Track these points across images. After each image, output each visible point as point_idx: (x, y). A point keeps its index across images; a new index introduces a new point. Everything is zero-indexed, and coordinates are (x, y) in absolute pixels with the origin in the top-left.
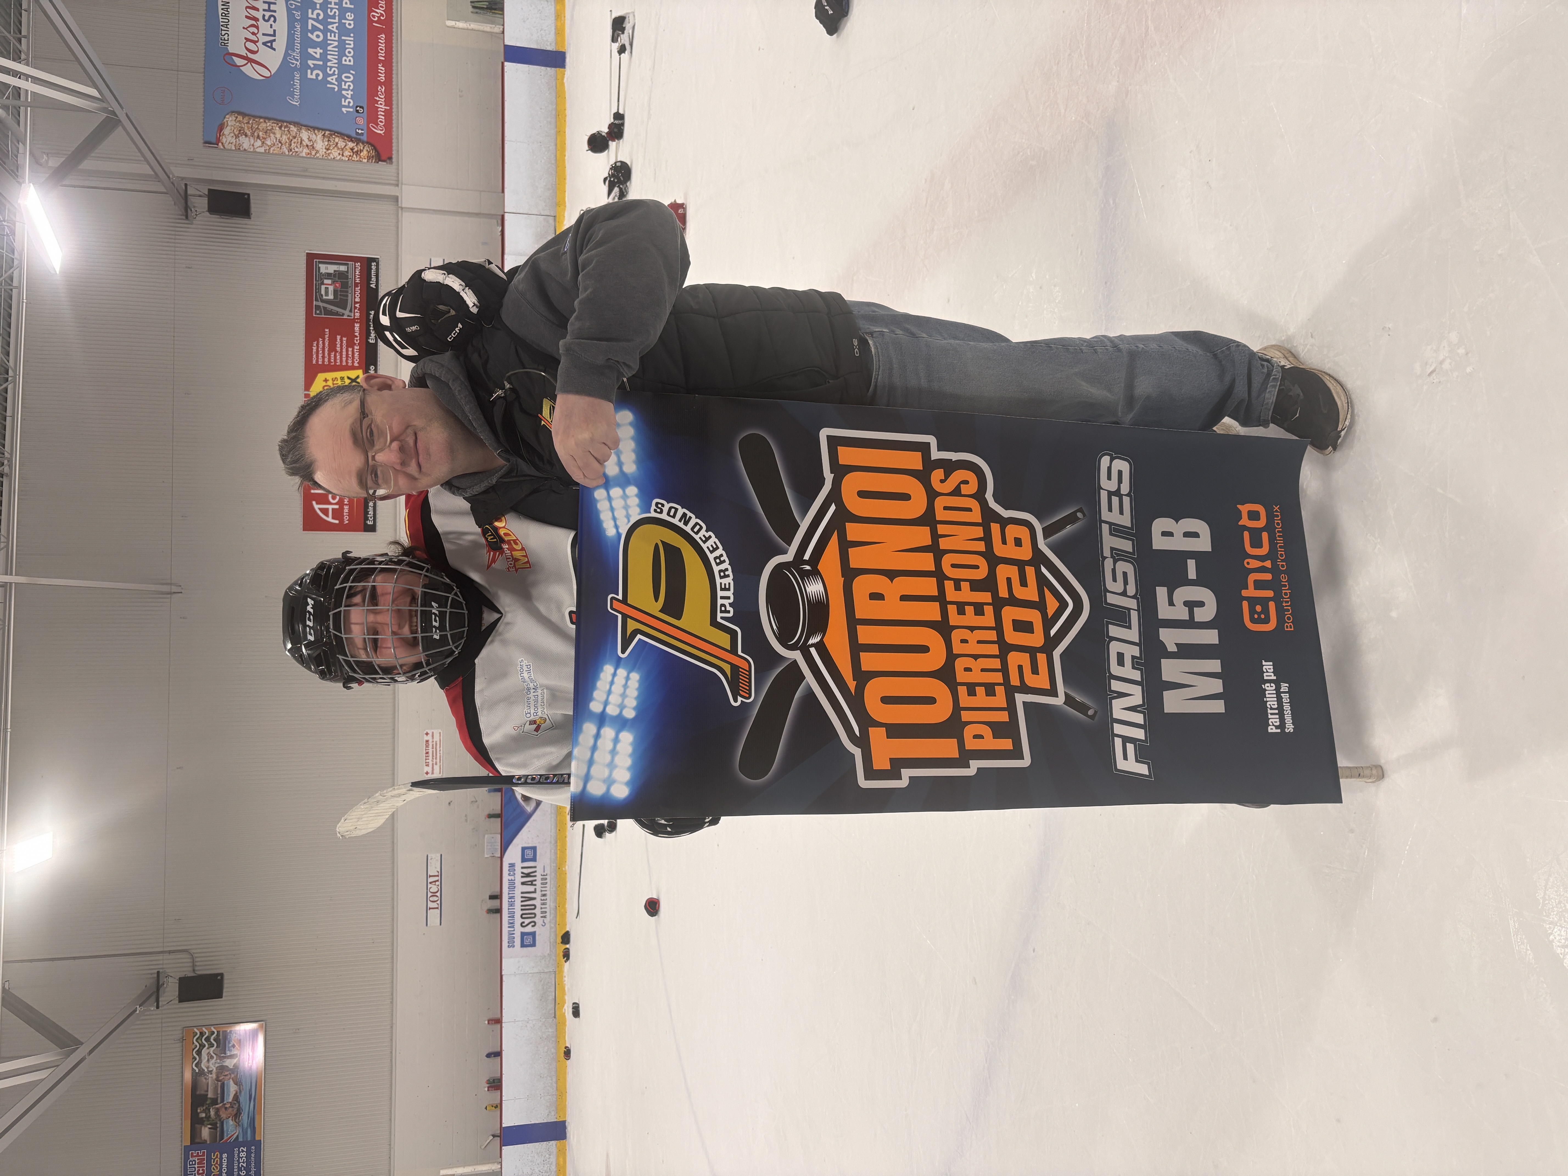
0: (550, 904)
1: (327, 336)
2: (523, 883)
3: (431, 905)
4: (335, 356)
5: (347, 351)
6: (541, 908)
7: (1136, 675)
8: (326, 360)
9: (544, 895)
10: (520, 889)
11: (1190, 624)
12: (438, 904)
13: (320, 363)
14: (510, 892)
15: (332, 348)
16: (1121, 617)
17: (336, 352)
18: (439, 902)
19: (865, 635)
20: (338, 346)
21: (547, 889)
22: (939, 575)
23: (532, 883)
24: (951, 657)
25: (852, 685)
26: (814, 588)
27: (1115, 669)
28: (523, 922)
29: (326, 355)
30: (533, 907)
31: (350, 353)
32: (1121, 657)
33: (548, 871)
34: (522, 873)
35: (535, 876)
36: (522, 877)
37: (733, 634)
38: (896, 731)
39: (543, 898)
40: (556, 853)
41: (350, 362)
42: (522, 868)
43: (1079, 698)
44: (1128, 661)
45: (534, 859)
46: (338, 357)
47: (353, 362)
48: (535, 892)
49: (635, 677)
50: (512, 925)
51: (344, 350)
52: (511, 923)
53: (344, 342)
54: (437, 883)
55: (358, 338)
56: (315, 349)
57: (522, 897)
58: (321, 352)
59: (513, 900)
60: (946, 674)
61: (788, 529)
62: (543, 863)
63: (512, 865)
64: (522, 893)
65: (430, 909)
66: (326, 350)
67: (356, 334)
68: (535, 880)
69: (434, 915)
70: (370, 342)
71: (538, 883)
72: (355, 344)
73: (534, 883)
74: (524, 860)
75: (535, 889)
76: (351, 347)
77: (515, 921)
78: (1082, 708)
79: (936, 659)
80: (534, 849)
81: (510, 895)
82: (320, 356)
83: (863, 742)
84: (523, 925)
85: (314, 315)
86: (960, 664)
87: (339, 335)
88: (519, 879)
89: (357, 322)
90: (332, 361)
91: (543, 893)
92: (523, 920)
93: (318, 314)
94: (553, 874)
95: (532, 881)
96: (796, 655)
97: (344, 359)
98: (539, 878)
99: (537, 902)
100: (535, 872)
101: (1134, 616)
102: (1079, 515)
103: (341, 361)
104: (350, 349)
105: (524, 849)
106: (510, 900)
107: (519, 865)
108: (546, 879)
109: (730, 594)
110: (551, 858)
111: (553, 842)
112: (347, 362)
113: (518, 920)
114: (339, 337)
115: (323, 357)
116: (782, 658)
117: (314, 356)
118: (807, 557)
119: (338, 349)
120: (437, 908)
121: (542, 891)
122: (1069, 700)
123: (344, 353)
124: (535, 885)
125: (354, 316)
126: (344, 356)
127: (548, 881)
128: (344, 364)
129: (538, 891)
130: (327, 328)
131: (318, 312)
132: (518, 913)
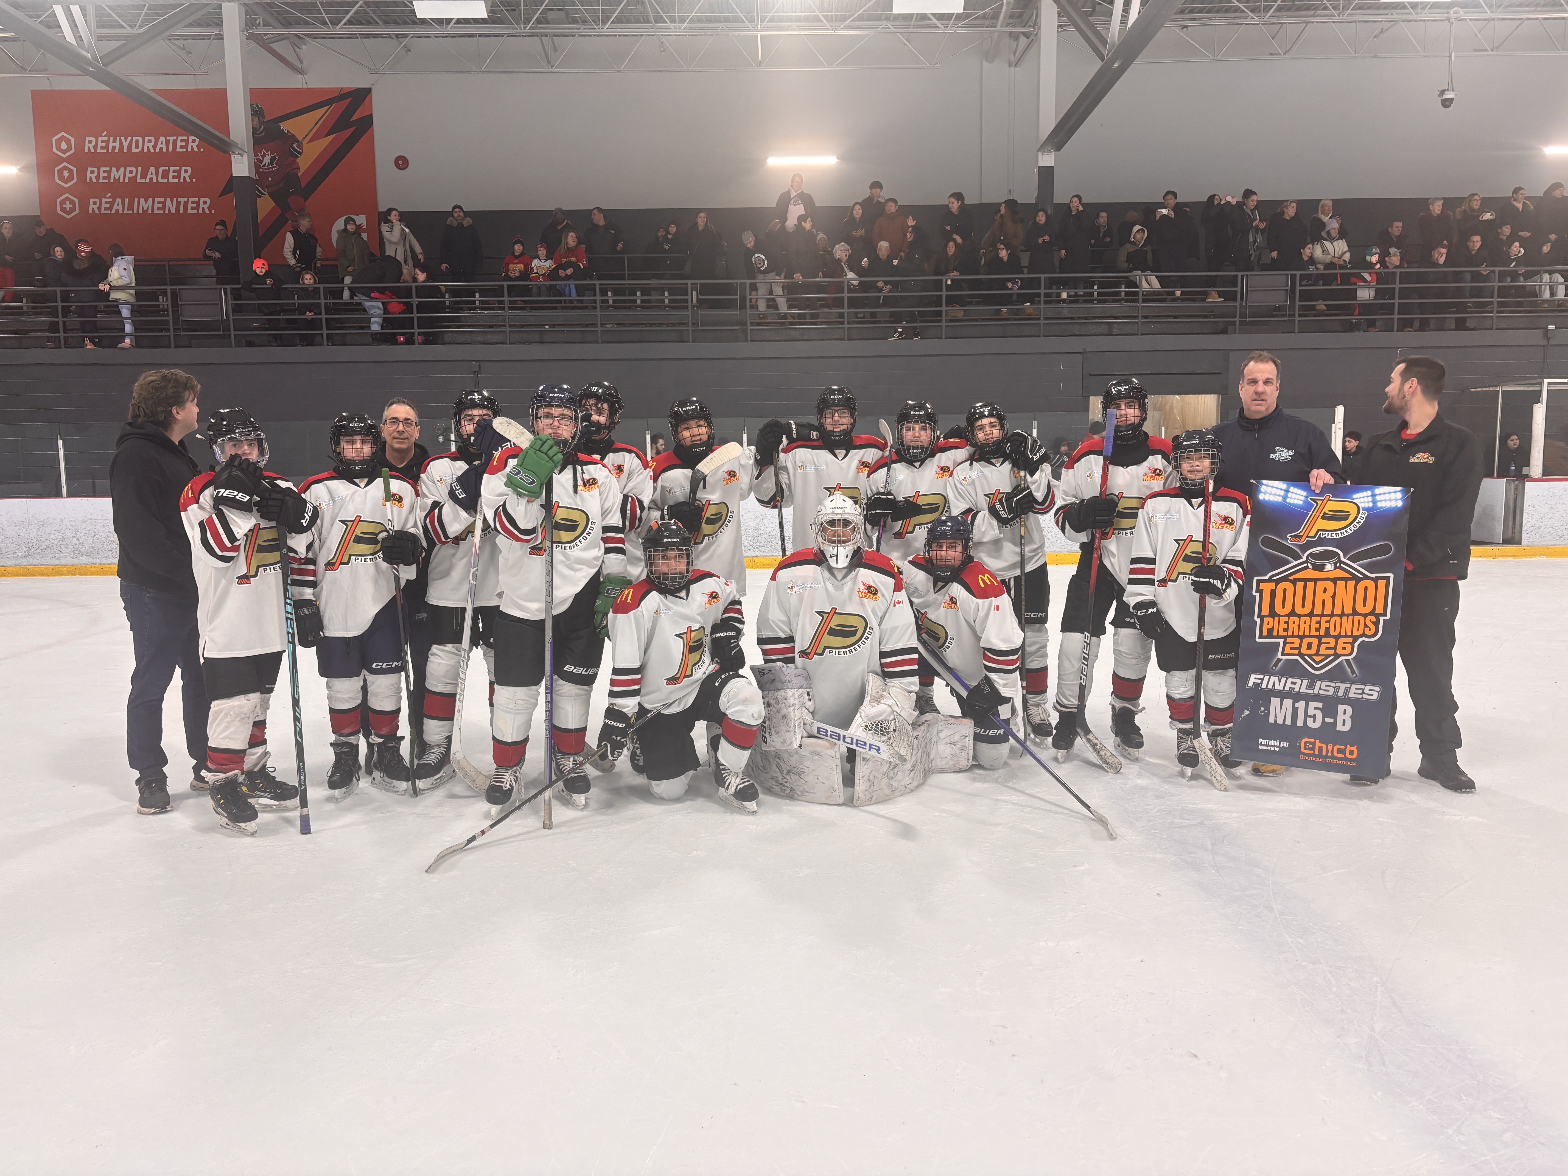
7: (1287, 689)
11: (1306, 716)
16: (1311, 686)
19: (1310, 585)
22: (1332, 615)
24: (1299, 616)
25: (1291, 578)
26: (1330, 567)
27: (1290, 680)
32: (1295, 683)
37: (1314, 537)
38: (1273, 592)
43: (1280, 664)
44: (1293, 686)
49: (1301, 503)
60: (1293, 613)
61: (1354, 559)
78: (1276, 665)
79: (1299, 610)
83: (1270, 580)
86: (1296, 619)
96: (1304, 559)
101: (1311, 691)
102: (1354, 675)
109: (1330, 537)
116: (1304, 553)
118: (1342, 565)
122: (1279, 660)
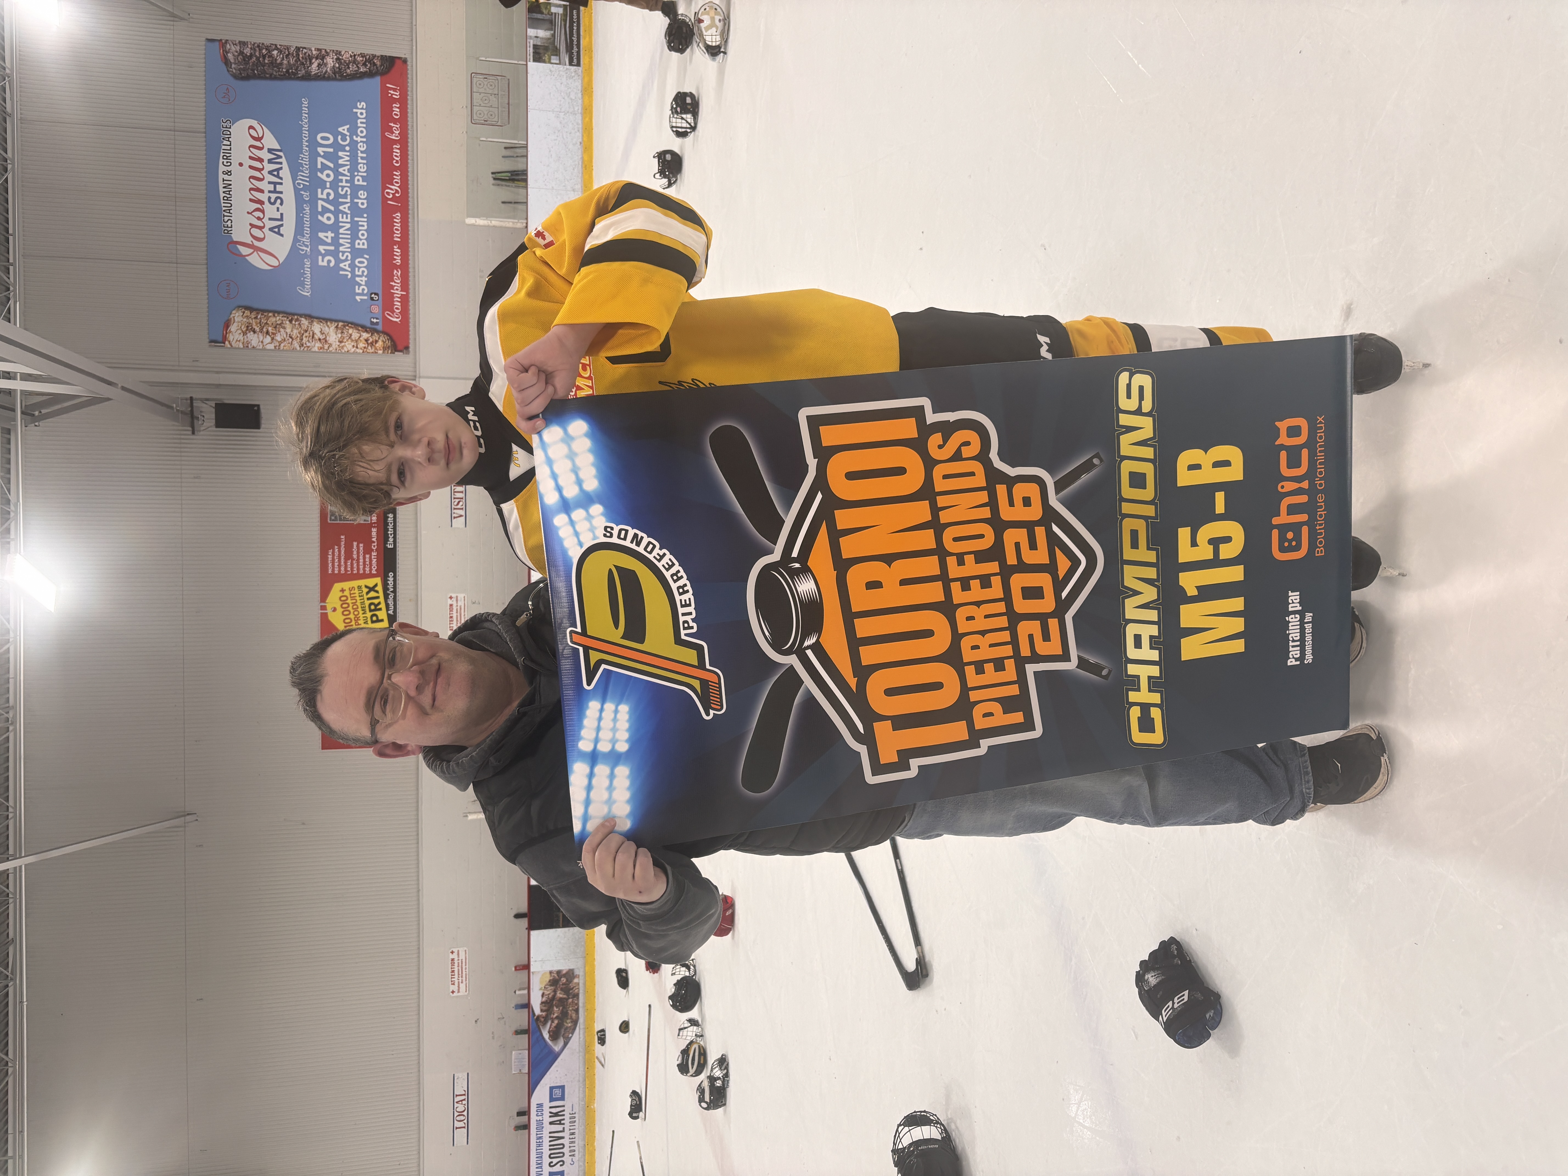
0: (579, 1142)
1: (343, 543)
2: (551, 1123)
3: (457, 1124)
4: (352, 564)
5: (364, 558)
6: (570, 1147)
8: (343, 569)
9: (573, 1134)
10: (548, 1128)
12: (465, 1123)
13: (336, 572)
14: (538, 1133)
15: (349, 555)
17: (353, 559)
18: (466, 1121)
20: (355, 553)
21: (576, 1127)
23: (560, 1123)
28: (552, 1162)
29: (342, 563)
30: (562, 1146)
31: (367, 560)
33: (576, 1110)
34: (550, 1113)
35: (564, 1115)
36: (550, 1117)
39: (571, 1137)
40: (584, 1092)
41: (367, 569)
42: (550, 1107)
45: (562, 1098)
46: (355, 565)
47: (371, 570)
48: (563, 1131)
50: (540, 1165)
51: (361, 557)
52: (539, 1164)
53: (361, 548)
54: (464, 1102)
55: (376, 544)
56: (330, 557)
57: (550, 1137)
58: (336, 560)
59: (541, 1141)
62: (572, 1102)
63: (540, 1106)
64: (550, 1133)
65: (457, 1128)
66: (342, 558)
67: (373, 539)
68: (564, 1119)
69: (461, 1134)
70: (389, 547)
71: (567, 1121)
72: (373, 550)
73: (562, 1122)
74: (552, 1099)
75: (564, 1128)
76: (368, 554)
77: (543, 1161)
80: (562, 1088)
81: (538, 1136)
82: (336, 564)
84: (552, 1164)
85: (329, 522)
87: (355, 541)
88: (547, 1119)
89: (375, 527)
90: (349, 569)
91: (572, 1131)
92: (551, 1160)
93: (333, 520)
94: (582, 1113)
95: (560, 1121)
97: (361, 567)
98: (567, 1117)
99: (566, 1141)
100: (564, 1111)
103: (358, 569)
104: (368, 556)
105: (551, 1088)
106: (538, 1141)
107: (547, 1104)
108: (575, 1117)
110: (579, 1097)
111: (581, 1080)
112: (364, 570)
113: (546, 1160)
114: (355, 544)
115: (339, 566)
117: (330, 565)
119: (355, 556)
120: (464, 1127)
121: (570, 1130)
123: (361, 561)
124: (564, 1124)
125: (371, 520)
126: (361, 563)
127: (576, 1119)
128: (361, 572)
129: (567, 1130)
130: (343, 535)
131: (333, 518)
132: (546, 1152)
